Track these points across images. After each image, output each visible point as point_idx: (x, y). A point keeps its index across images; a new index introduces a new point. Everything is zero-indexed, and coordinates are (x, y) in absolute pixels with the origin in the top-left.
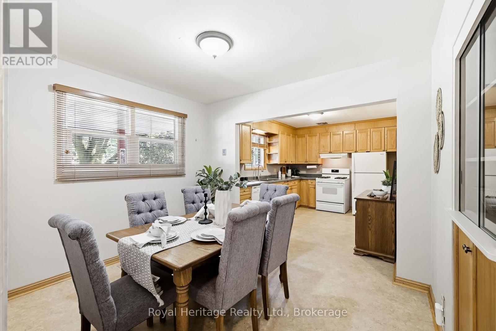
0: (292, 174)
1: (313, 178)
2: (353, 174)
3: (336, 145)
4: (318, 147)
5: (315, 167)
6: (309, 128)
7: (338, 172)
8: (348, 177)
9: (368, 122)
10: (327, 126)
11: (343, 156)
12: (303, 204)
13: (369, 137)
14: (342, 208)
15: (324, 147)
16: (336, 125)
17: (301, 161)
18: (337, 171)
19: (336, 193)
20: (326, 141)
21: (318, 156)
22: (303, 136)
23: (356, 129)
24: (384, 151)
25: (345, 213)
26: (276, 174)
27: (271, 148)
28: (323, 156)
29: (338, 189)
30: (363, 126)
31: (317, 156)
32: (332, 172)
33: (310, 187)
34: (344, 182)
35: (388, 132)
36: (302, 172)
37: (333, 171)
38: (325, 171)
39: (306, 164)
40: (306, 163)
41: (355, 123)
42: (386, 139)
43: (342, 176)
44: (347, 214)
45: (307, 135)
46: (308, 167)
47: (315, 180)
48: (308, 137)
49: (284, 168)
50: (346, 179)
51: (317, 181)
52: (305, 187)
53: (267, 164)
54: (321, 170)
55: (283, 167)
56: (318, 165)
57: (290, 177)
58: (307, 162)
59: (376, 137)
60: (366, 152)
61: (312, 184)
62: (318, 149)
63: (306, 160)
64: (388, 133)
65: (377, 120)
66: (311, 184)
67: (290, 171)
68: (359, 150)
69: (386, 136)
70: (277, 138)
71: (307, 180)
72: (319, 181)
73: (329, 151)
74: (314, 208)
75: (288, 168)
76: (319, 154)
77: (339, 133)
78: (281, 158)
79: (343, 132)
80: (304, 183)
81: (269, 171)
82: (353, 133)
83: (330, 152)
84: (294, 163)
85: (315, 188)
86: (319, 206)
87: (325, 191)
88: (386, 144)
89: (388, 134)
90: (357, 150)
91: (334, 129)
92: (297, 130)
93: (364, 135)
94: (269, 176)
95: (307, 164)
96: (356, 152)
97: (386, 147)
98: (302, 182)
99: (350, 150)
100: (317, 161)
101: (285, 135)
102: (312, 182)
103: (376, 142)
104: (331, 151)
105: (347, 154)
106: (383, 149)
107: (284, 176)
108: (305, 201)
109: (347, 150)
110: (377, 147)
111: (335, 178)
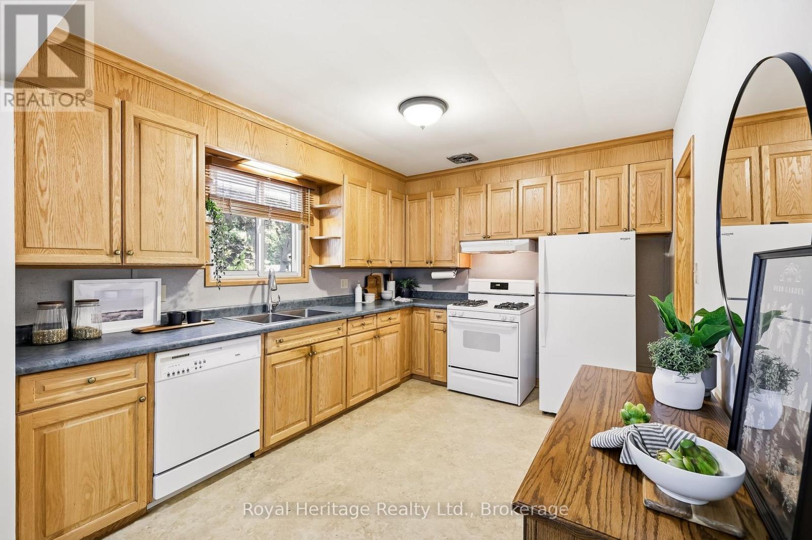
0: (399, 293)
1: (441, 306)
2: (541, 296)
3: (501, 217)
4: (457, 223)
5: (451, 275)
6: (436, 176)
7: (507, 289)
8: (531, 302)
9: (585, 151)
10: (478, 169)
11: (519, 247)
12: (420, 371)
13: (585, 194)
14: (512, 391)
15: (470, 223)
16: (501, 166)
17: (417, 260)
18: (504, 286)
19: (497, 348)
20: (474, 207)
21: (457, 248)
22: (421, 197)
23: (553, 173)
24: (628, 230)
25: (521, 405)
26: (348, 293)
27: (325, 222)
28: (467, 248)
29: (504, 338)
30: (570, 165)
31: (453, 248)
32: (492, 288)
33: (435, 328)
34: (518, 319)
35: (639, 177)
36: (424, 288)
37: (493, 286)
38: (476, 285)
39: (428, 268)
40: (428, 265)
41: (549, 158)
42: (634, 198)
43: (516, 300)
44: (526, 406)
45: (432, 192)
46: (435, 275)
47: (446, 309)
48: (433, 199)
49: (377, 278)
50: (526, 309)
51: (449, 313)
52: (423, 328)
53: (313, 268)
54: (466, 282)
55: (373, 274)
56: (458, 270)
57: (390, 300)
58: (431, 263)
59: (604, 191)
60: (579, 233)
61: (440, 320)
62: (457, 228)
63: (428, 259)
64: (639, 181)
65: (607, 145)
66: (436, 319)
67: (392, 285)
68: (559, 228)
69: (633, 190)
70: (340, 194)
71: (428, 308)
72: (454, 312)
73: (483, 233)
74: (444, 385)
75: (387, 278)
76: (460, 242)
77: (508, 185)
78: (350, 250)
79: (518, 181)
80: (419, 316)
81: (321, 286)
82: (543, 185)
83: (486, 238)
84: (402, 265)
85: (445, 331)
86: (455, 379)
87: (470, 340)
88: (632, 210)
89: (639, 185)
90: (554, 230)
91: (495, 177)
92: (408, 181)
93: (572, 189)
94: (318, 300)
95: (432, 268)
96: (551, 234)
97: (632, 221)
98: (415, 314)
99: (535, 231)
100: (454, 260)
101: (368, 191)
102: (440, 314)
103: (606, 206)
104: (489, 234)
105: (528, 241)
106: (624, 225)
107: (371, 298)
108: (423, 366)
109: (528, 232)
110: (608, 221)
111: (496, 307)
